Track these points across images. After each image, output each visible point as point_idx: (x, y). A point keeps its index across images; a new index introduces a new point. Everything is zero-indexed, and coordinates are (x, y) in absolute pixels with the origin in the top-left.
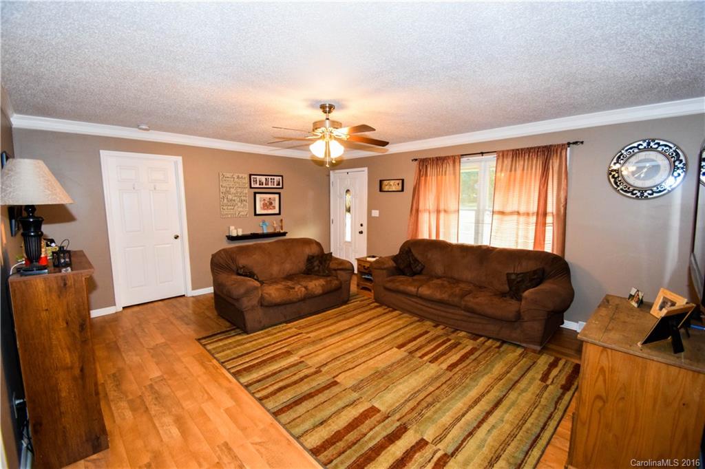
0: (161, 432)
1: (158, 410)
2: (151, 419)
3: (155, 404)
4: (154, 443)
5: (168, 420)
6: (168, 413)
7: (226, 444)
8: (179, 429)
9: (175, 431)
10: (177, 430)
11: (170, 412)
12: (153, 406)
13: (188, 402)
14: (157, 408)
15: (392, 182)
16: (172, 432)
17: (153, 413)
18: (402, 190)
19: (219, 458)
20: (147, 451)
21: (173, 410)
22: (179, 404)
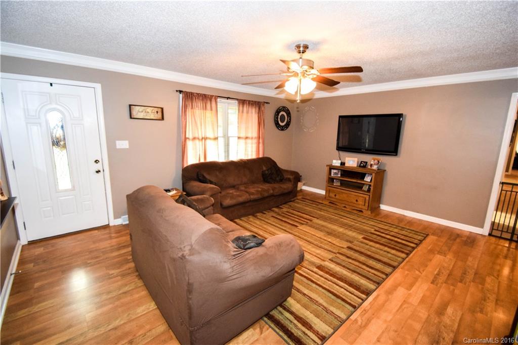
0: (458, 318)
1: (446, 332)
2: (457, 333)
3: (444, 339)
4: (468, 318)
5: (446, 320)
6: (442, 323)
7: (433, 282)
8: (446, 309)
9: (450, 310)
10: (448, 310)
11: (440, 323)
12: (447, 339)
13: (421, 315)
14: (445, 335)
15: (149, 110)
16: (451, 312)
17: (452, 335)
18: (163, 119)
19: (442, 283)
20: (476, 318)
21: (436, 321)
22: (427, 321)
